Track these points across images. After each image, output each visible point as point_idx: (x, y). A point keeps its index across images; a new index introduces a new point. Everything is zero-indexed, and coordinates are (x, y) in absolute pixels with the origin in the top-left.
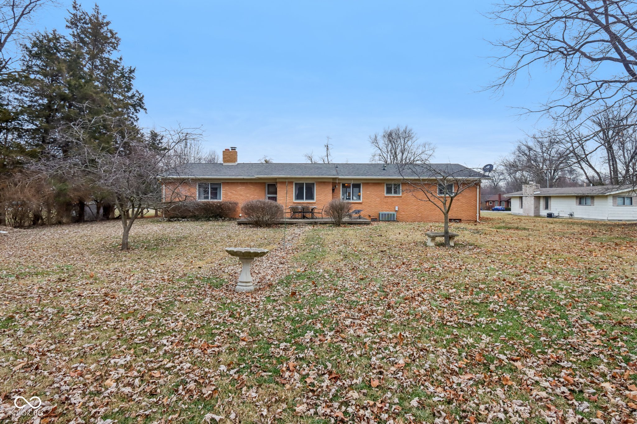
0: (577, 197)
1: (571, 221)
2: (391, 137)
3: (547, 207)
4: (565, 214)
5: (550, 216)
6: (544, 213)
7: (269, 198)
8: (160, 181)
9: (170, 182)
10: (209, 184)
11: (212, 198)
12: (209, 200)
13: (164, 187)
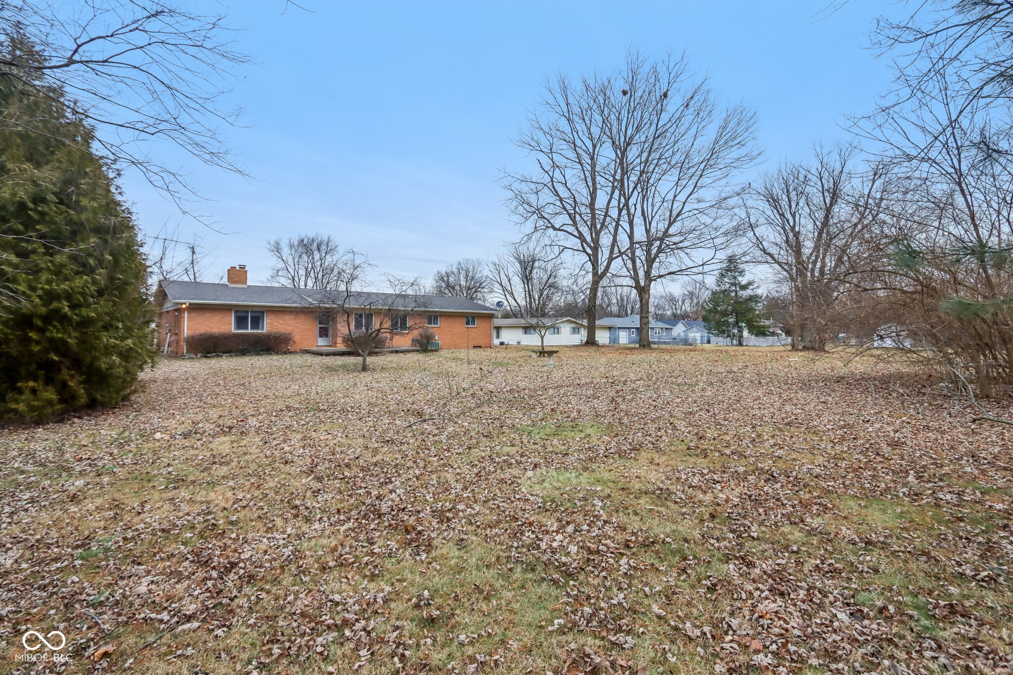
0: (523, 327)
1: (519, 347)
2: (307, 247)
3: (498, 337)
4: (513, 343)
5: (502, 344)
6: (496, 342)
7: (321, 328)
8: (184, 306)
9: (195, 308)
10: (248, 312)
11: (252, 328)
12: (249, 331)
13: (186, 315)
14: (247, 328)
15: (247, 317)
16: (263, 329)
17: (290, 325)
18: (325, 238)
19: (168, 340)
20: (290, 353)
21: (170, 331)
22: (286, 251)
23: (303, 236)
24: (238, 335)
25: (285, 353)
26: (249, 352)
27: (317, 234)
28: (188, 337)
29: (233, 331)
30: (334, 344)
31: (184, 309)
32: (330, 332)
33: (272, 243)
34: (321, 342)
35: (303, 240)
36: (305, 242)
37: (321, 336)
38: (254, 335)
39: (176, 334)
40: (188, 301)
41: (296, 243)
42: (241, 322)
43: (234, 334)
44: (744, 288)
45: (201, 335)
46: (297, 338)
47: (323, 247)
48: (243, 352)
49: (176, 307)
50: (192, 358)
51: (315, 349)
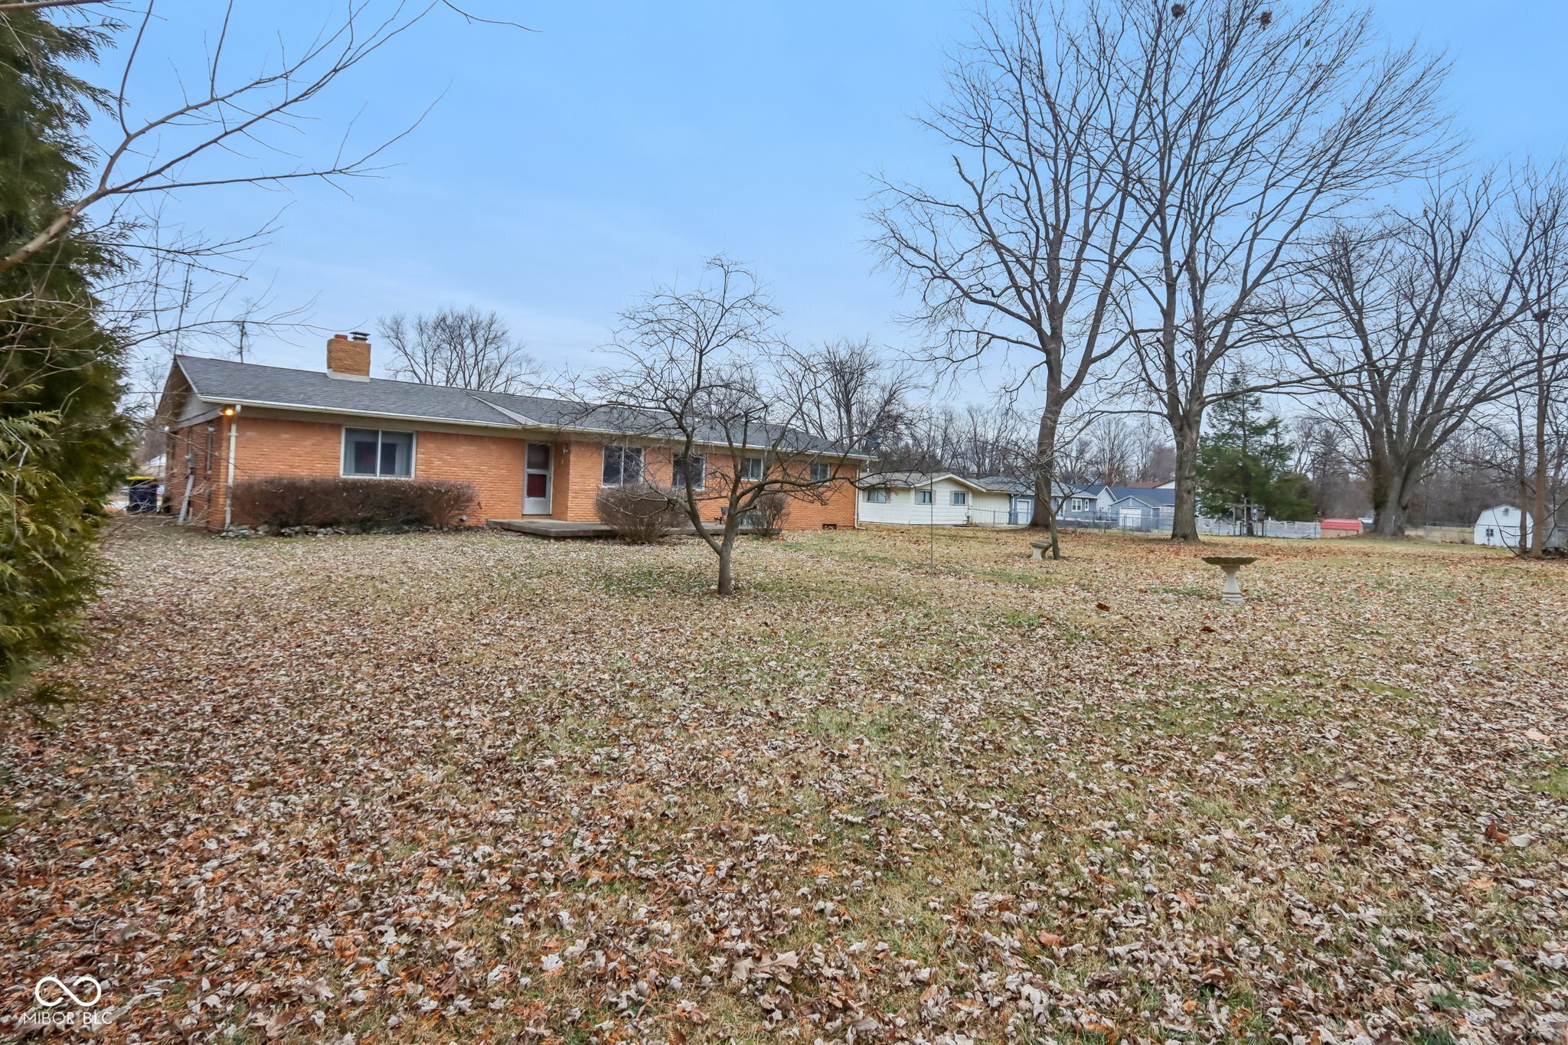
0: (867, 489)
2: (451, 331)
7: (530, 476)
8: (229, 412)
9: (256, 418)
10: (376, 433)
11: (383, 471)
12: (378, 477)
13: (234, 433)
14: (373, 472)
15: (375, 445)
16: (408, 473)
17: (467, 468)
18: (485, 319)
19: (187, 493)
20: (469, 529)
21: (193, 471)
22: (411, 337)
23: (446, 310)
24: (353, 486)
25: (457, 530)
26: (379, 525)
27: (471, 309)
28: (237, 486)
29: (342, 475)
30: (560, 512)
31: (231, 419)
32: (550, 489)
33: (388, 322)
34: (531, 505)
35: (444, 319)
36: (449, 321)
37: (531, 493)
38: (391, 487)
39: (207, 478)
40: (239, 402)
41: (431, 322)
42: (362, 455)
43: (345, 482)
44: (1260, 431)
45: (271, 482)
46: (483, 497)
47: (480, 333)
48: (365, 526)
49: (211, 416)
50: (244, 536)
51: (518, 521)
